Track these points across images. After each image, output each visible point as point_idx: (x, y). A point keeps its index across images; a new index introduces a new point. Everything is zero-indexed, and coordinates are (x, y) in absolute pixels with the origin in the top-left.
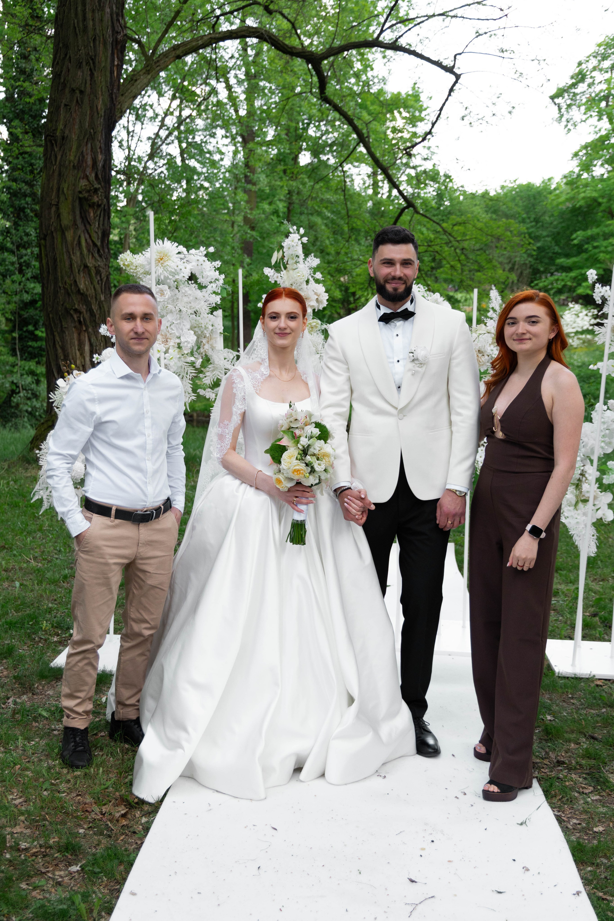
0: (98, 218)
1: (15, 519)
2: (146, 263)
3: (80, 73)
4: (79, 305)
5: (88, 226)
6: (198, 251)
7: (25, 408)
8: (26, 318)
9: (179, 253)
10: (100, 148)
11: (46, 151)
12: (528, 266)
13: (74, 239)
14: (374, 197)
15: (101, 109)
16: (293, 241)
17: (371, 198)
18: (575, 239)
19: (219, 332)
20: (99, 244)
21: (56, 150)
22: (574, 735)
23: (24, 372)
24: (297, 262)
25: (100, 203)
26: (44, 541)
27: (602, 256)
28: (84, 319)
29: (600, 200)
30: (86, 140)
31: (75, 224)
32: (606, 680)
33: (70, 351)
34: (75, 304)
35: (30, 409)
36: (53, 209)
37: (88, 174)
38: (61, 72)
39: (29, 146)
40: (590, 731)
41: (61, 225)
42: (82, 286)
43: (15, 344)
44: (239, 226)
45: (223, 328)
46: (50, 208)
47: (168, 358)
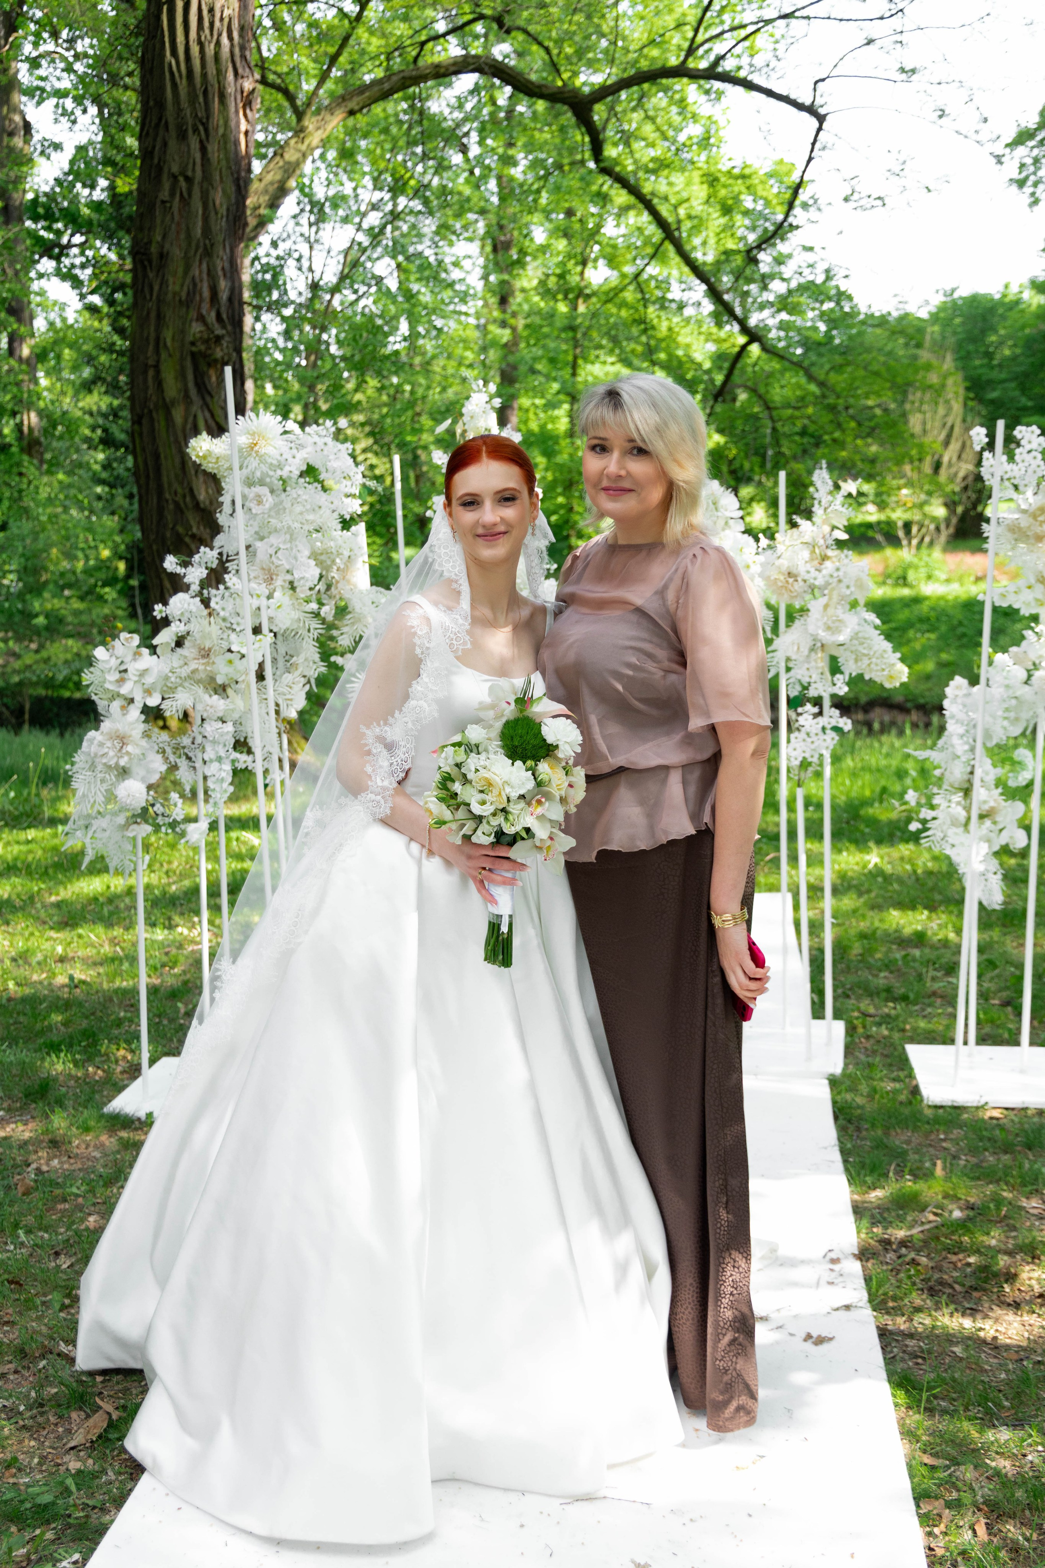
3: (183, 148)
5: (208, 398)
6: (320, 428)
9: (285, 433)
15: (221, 205)
16: (478, 403)
19: (361, 559)
21: (151, 275)
30: (198, 257)
31: (187, 395)
36: (151, 372)
37: (204, 312)
38: (154, 147)
41: (164, 400)
46: (145, 372)
47: (273, 607)
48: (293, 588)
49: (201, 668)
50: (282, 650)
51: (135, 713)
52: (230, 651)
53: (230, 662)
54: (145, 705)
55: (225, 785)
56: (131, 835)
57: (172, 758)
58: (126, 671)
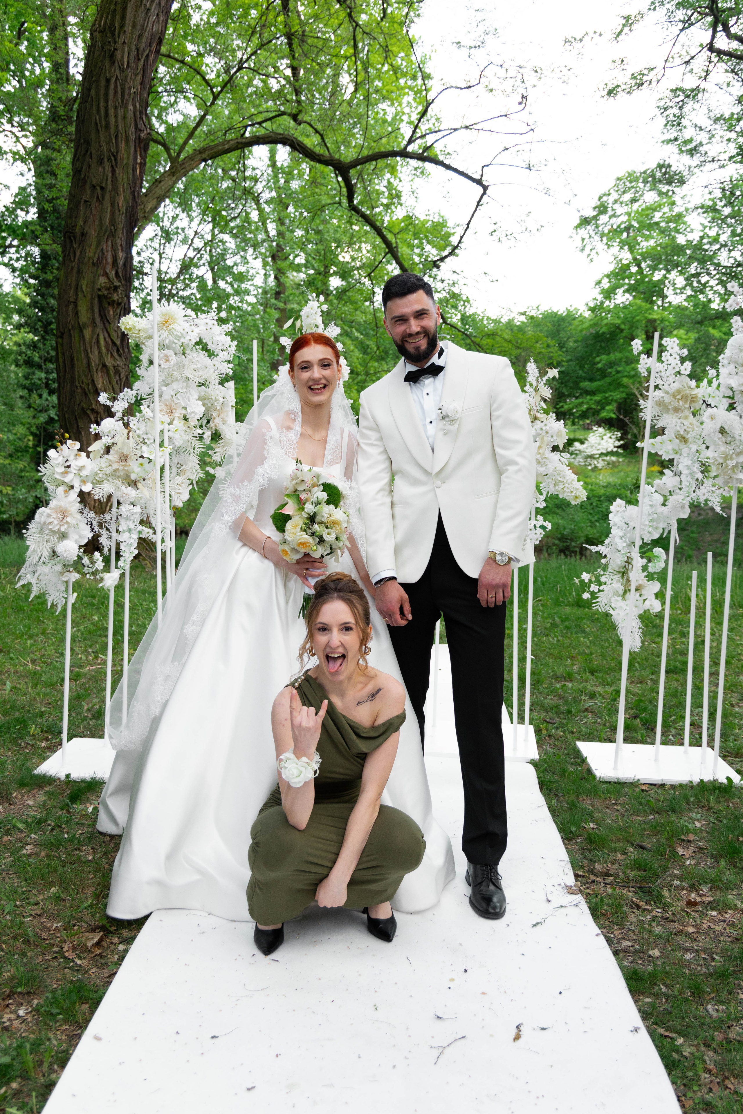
0: (117, 316)
2: (148, 325)
3: (101, 169)
5: (107, 324)
6: (207, 315)
9: (186, 316)
10: (121, 245)
11: (64, 248)
13: (92, 338)
15: (123, 206)
16: (312, 308)
18: (599, 363)
19: (231, 404)
20: (118, 343)
21: (75, 246)
22: (621, 844)
25: (120, 301)
27: (625, 381)
29: (623, 326)
30: (106, 237)
31: (93, 321)
32: (651, 784)
34: (92, 404)
36: (71, 306)
37: (108, 271)
38: (82, 168)
40: (638, 840)
41: (79, 323)
45: (235, 401)
46: (67, 306)
47: (172, 430)
48: (186, 419)
49: (121, 468)
50: (175, 460)
51: (74, 495)
52: (142, 457)
53: (142, 464)
54: (81, 490)
55: (133, 548)
56: (65, 579)
57: (97, 529)
58: (69, 467)
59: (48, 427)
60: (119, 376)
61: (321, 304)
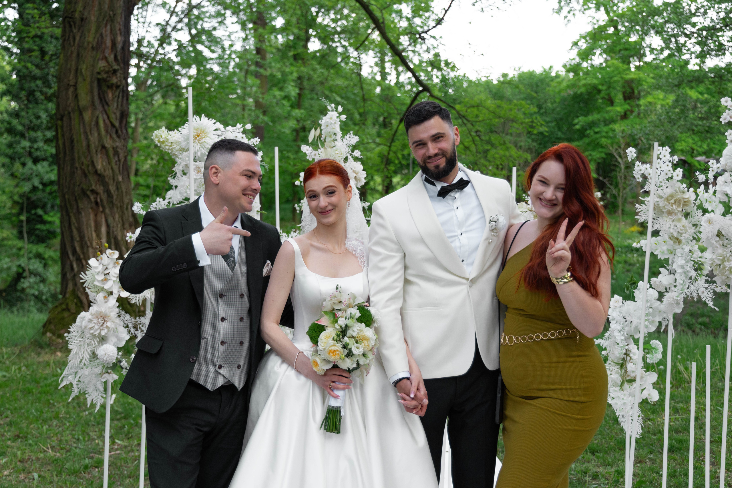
0: (116, 99)
1: (29, 406)
2: (183, 139)
4: (96, 186)
5: (106, 107)
6: (234, 128)
7: (32, 291)
8: (34, 201)
9: (216, 130)
10: (120, 30)
11: (64, 31)
12: (533, 150)
13: (92, 120)
14: (382, 83)
16: (331, 119)
17: (379, 84)
18: (577, 124)
19: (256, 210)
20: (117, 124)
21: (75, 31)
23: (31, 255)
24: (334, 140)
25: (119, 83)
26: (61, 429)
27: (603, 141)
28: (101, 200)
29: (600, 87)
30: (105, 22)
33: (86, 232)
34: (91, 185)
35: (36, 293)
36: (71, 89)
37: (107, 55)
39: (46, 28)
41: (78, 106)
42: (99, 167)
43: (22, 226)
44: (250, 110)
45: (260, 206)
46: (67, 89)
51: (112, 301)
54: (119, 297)
56: (104, 380)
58: (108, 274)
59: (30, 195)
60: (118, 157)
61: (340, 114)
